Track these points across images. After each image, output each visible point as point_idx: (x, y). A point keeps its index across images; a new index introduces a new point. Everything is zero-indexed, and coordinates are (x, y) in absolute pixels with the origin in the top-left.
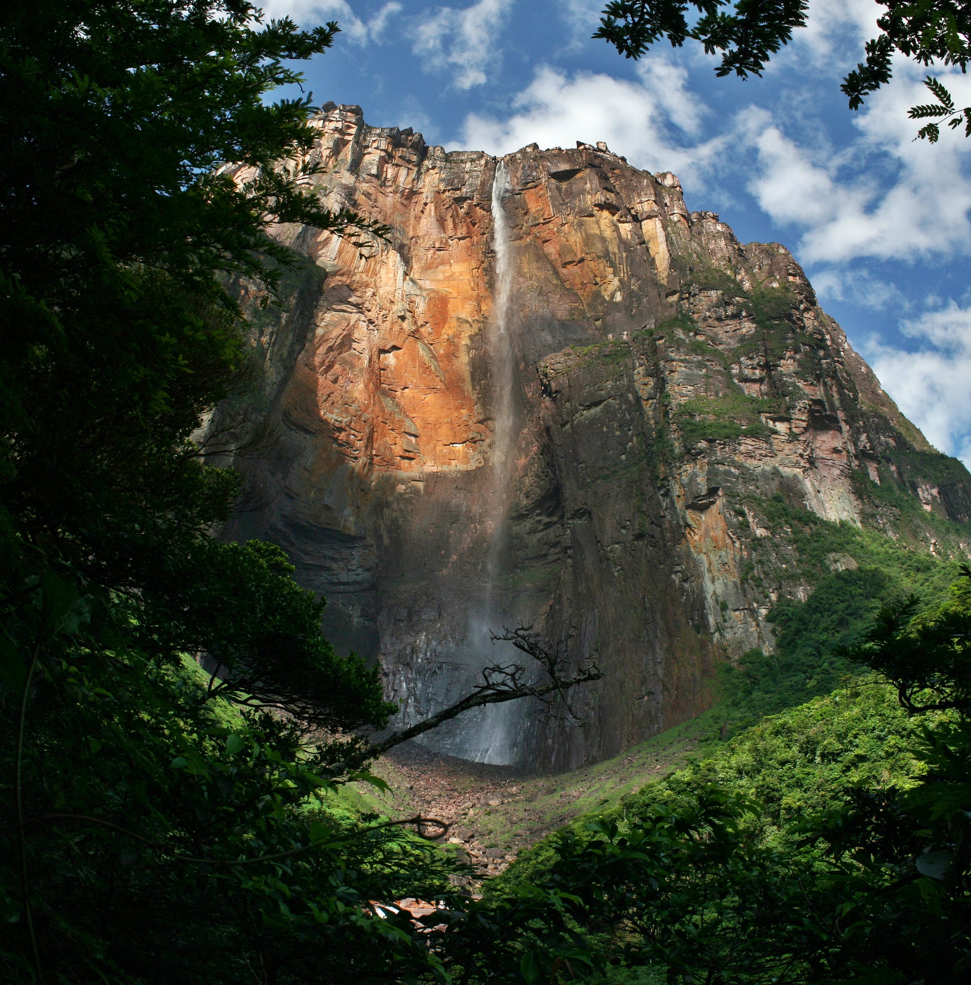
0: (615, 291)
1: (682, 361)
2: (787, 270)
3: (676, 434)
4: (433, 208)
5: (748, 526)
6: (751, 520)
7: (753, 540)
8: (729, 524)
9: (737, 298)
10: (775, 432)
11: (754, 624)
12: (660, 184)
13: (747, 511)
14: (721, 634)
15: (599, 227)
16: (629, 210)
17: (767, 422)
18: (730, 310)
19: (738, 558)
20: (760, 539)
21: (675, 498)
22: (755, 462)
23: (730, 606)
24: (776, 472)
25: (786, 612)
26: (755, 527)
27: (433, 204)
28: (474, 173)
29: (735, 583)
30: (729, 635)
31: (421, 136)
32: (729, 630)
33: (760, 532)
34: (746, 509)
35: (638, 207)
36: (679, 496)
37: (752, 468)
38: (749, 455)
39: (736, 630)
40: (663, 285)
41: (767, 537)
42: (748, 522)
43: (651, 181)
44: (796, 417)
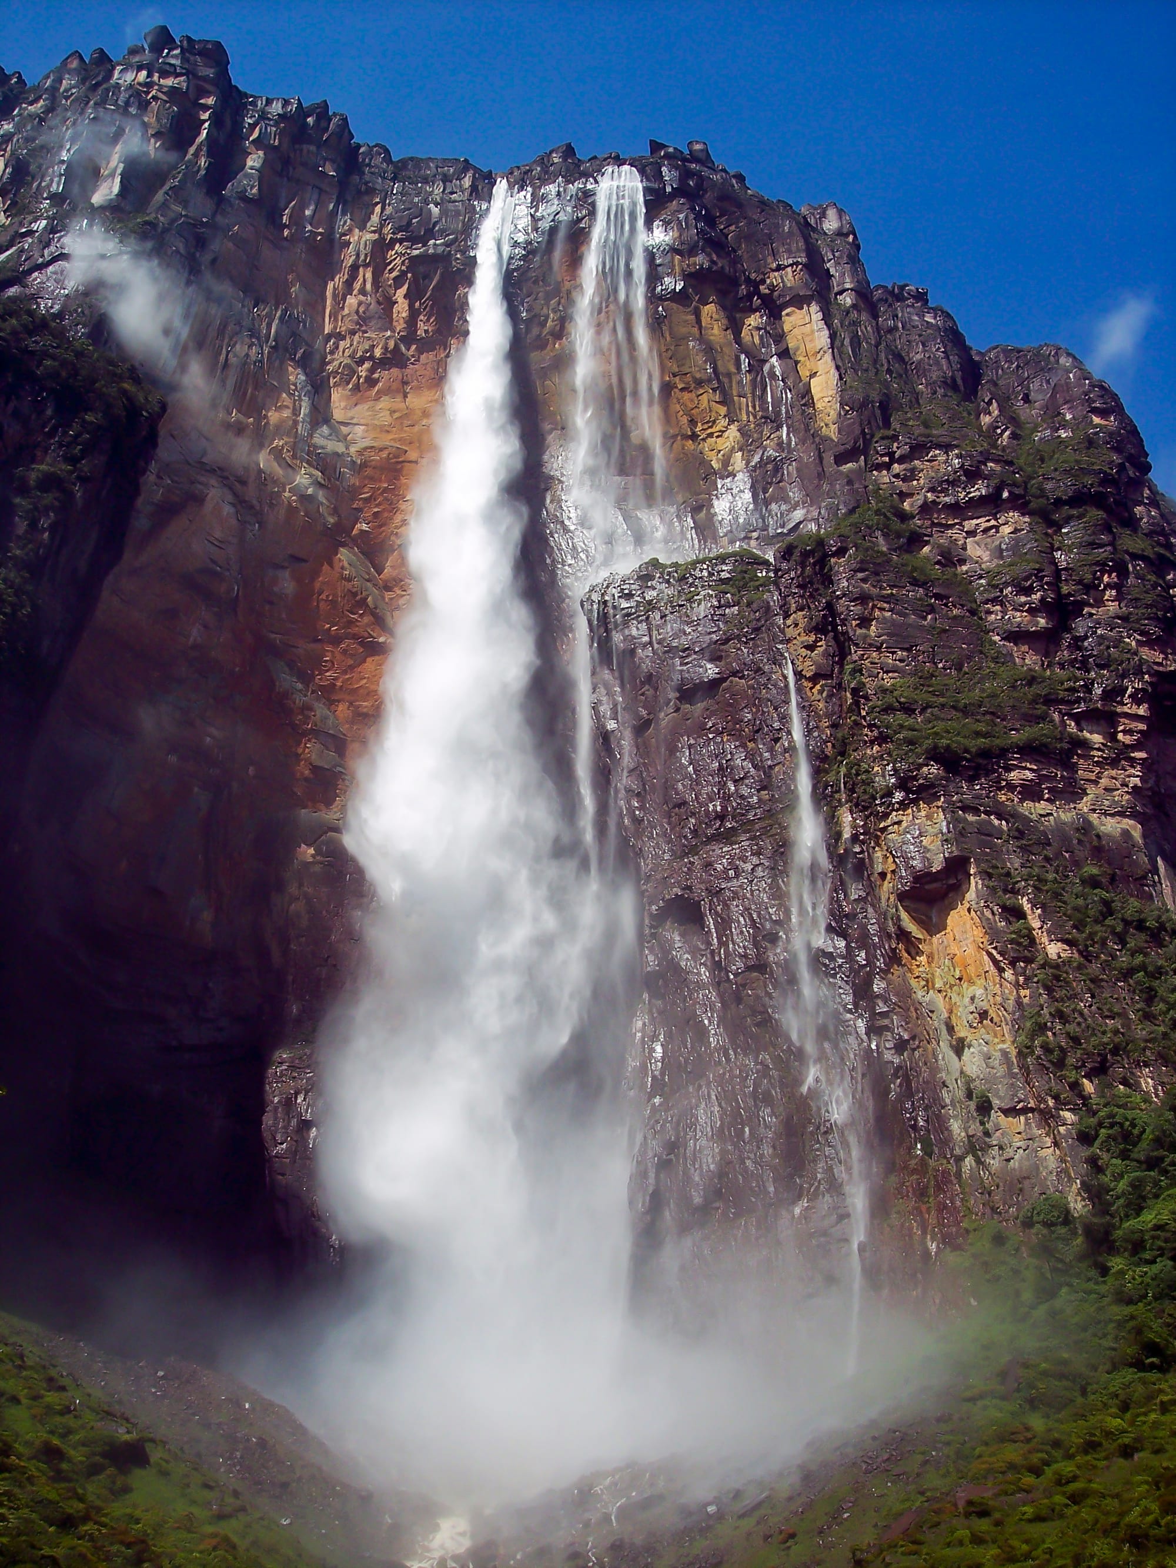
0: (732, 450)
1: (887, 599)
2: (1090, 401)
3: (876, 748)
4: (369, 275)
5: (1032, 941)
6: (1036, 924)
7: (1043, 966)
8: (992, 933)
9: (990, 464)
10: (1085, 744)
11: (1048, 1141)
12: (814, 230)
13: (1027, 907)
14: (979, 1162)
15: (699, 321)
16: (756, 284)
17: (1063, 722)
18: (980, 489)
19: (1011, 1004)
20: (1057, 967)
21: (875, 877)
22: (1042, 807)
23: (996, 1102)
24: (1085, 828)
25: (1118, 1119)
26: (1045, 940)
27: (370, 270)
28: (450, 206)
29: (1005, 1054)
30: (994, 1161)
31: (345, 120)
32: (995, 1151)
33: (1054, 950)
34: (1025, 903)
35: (774, 278)
36: (883, 875)
37: (1034, 817)
38: (1030, 792)
39: (1009, 1152)
40: (826, 439)
41: (1068, 962)
42: (1030, 929)
43: (798, 223)
44: (1126, 709)
